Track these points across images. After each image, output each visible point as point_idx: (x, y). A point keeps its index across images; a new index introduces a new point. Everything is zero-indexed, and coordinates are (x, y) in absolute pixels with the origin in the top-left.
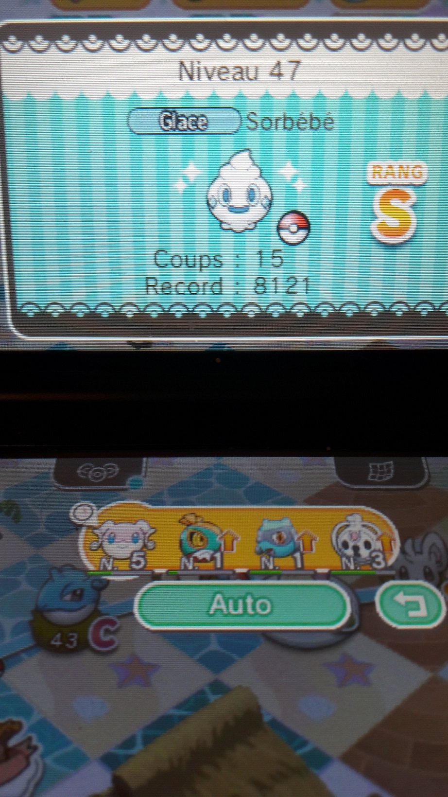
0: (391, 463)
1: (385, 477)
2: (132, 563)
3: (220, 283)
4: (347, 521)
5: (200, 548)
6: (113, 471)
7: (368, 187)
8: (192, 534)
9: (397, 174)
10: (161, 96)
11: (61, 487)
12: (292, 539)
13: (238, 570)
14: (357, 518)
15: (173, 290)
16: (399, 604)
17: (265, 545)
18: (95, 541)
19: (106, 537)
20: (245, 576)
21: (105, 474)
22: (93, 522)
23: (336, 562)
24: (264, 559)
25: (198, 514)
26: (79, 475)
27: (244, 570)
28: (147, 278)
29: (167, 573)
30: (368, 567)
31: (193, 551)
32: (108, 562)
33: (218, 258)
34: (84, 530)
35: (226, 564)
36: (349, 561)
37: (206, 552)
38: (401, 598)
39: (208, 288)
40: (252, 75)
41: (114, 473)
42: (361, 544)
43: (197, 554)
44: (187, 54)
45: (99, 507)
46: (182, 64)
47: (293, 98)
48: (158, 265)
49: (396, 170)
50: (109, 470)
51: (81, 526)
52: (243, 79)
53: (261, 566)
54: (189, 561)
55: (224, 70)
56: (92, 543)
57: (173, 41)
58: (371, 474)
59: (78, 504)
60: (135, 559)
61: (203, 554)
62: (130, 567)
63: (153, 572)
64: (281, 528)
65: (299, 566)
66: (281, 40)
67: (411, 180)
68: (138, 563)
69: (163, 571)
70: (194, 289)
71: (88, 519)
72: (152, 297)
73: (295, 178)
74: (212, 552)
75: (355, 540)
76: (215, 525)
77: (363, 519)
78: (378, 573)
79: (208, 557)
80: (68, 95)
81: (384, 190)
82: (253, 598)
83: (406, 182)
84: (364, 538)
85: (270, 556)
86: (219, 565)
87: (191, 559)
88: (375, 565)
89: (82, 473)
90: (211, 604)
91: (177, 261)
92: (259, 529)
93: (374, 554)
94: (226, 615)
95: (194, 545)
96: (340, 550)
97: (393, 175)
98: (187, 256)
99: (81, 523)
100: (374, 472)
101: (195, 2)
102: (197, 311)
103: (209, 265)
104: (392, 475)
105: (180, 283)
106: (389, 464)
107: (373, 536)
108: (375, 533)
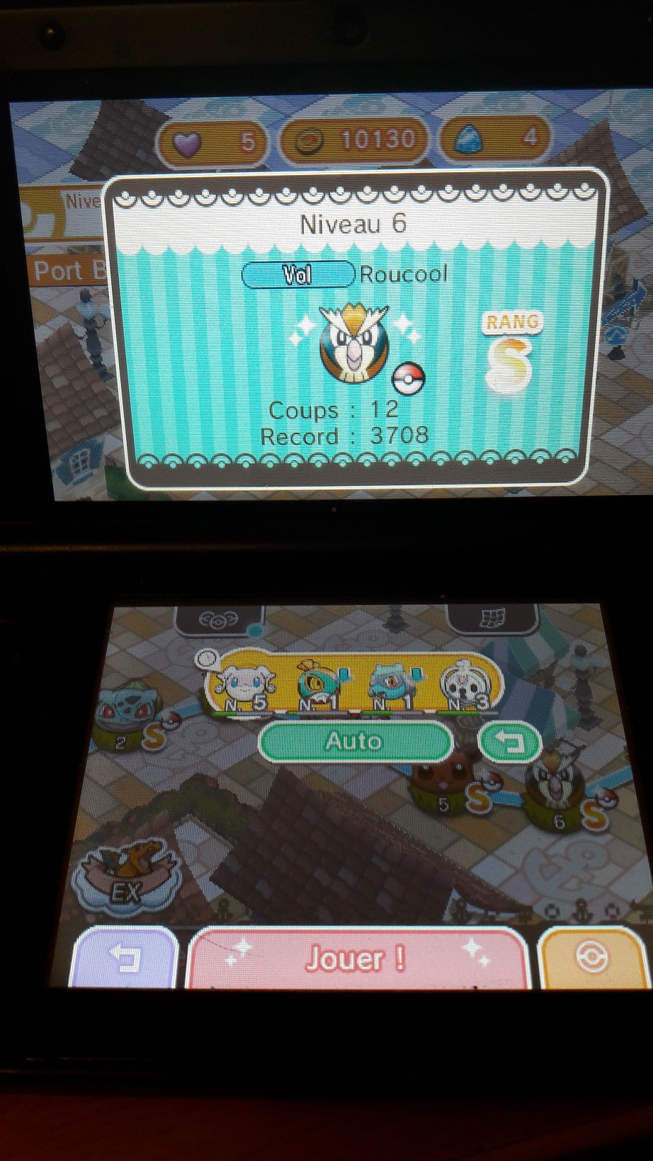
0: (504, 609)
1: (497, 624)
2: (254, 704)
3: (336, 434)
4: (456, 666)
5: (317, 691)
6: (232, 618)
7: (483, 338)
8: (309, 679)
9: (512, 325)
10: (274, 251)
11: (185, 634)
12: (403, 682)
13: (352, 712)
14: (467, 663)
15: (289, 440)
16: (498, 741)
17: (378, 689)
18: (220, 685)
19: (230, 680)
20: (358, 717)
21: (225, 622)
22: (217, 667)
23: (442, 703)
24: (376, 701)
25: (316, 660)
26: (201, 622)
27: (358, 711)
28: (263, 430)
29: (287, 713)
30: (473, 708)
31: (310, 693)
32: (233, 703)
33: (333, 409)
34: (208, 674)
35: (341, 705)
36: (456, 703)
37: (323, 695)
38: (501, 736)
39: (323, 438)
41: (234, 621)
42: (468, 688)
43: (312, 697)
44: (300, 207)
45: (222, 654)
47: (408, 251)
48: (273, 416)
49: (511, 320)
51: (206, 671)
53: (373, 707)
54: (307, 703)
56: (216, 687)
57: (286, 194)
58: (483, 621)
59: (202, 650)
60: (256, 701)
61: (319, 697)
62: (253, 708)
63: (274, 713)
64: (393, 673)
65: (409, 707)
66: (395, 192)
67: (527, 330)
68: (260, 705)
69: (284, 712)
70: (309, 439)
71: (211, 664)
72: (269, 447)
73: (409, 330)
74: (327, 695)
75: (462, 683)
76: (330, 670)
77: (471, 664)
78: (480, 713)
79: (325, 700)
80: (182, 250)
81: (499, 340)
82: (365, 735)
83: (522, 331)
84: (471, 681)
85: (382, 698)
86: (334, 707)
87: (309, 701)
88: (479, 707)
89: (204, 621)
90: (327, 741)
91: (292, 413)
92: (373, 674)
93: (479, 697)
94: (341, 750)
95: (311, 688)
96: (448, 693)
97: (508, 324)
98: (302, 408)
99: (206, 668)
100: (487, 618)
101: (307, 155)
102: (313, 461)
103: (324, 416)
104: (503, 621)
105: (295, 433)
106: (502, 611)
107: (480, 680)
108: (483, 677)
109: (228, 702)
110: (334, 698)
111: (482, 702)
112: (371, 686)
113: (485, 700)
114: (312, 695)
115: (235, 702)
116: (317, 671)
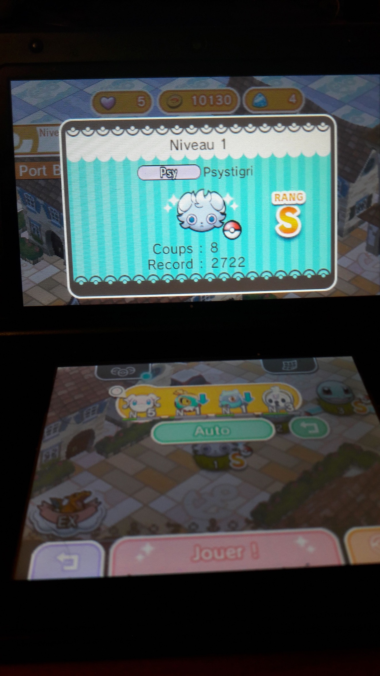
0: (296, 361)
1: (293, 368)
2: (147, 414)
3: (191, 262)
5: (187, 405)
7: (273, 206)
9: (288, 199)
10: (156, 159)
11: (102, 379)
12: (239, 399)
13: (209, 415)
14: (277, 388)
15: (164, 266)
16: (302, 428)
17: (225, 403)
18: (125, 405)
19: (131, 402)
21: (127, 372)
22: (123, 395)
23: (265, 409)
24: (224, 409)
25: (185, 390)
26: (112, 373)
27: (213, 415)
28: (149, 260)
29: (169, 418)
30: (284, 411)
33: (190, 248)
34: (118, 399)
35: (202, 412)
36: (273, 408)
37: (190, 407)
39: (184, 265)
41: (132, 372)
43: (184, 409)
44: (170, 136)
45: (126, 388)
47: (229, 159)
48: (155, 253)
49: (288, 196)
50: (130, 370)
51: (116, 398)
53: (223, 413)
56: (123, 405)
57: (162, 129)
58: (284, 367)
59: (113, 387)
60: (149, 412)
62: (147, 416)
63: (160, 418)
64: (233, 394)
66: (221, 128)
67: (297, 202)
68: (151, 414)
69: (166, 417)
70: (176, 266)
71: (119, 394)
72: (153, 271)
73: (231, 203)
74: (193, 407)
75: (276, 399)
76: (194, 395)
77: (280, 388)
78: (290, 413)
79: (191, 409)
80: (104, 158)
81: (281, 208)
82: (219, 427)
83: (294, 202)
84: (281, 397)
85: (227, 408)
86: (198, 413)
87: (182, 411)
89: (114, 373)
90: (195, 431)
91: (166, 250)
92: (220, 395)
93: (287, 405)
94: (205, 436)
95: (183, 404)
96: (268, 403)
97: (286, 199)
98: (172, 247)
99: (114, 396)
100: (286, 366)
101: (174, 108)
102: (178, 279)
103: (185, 252)
104: (296, 367)
105: (168, 262)
106: (295, 361)
107: (286, 396)
108: (288, 395)
109: (131, 413)
110: (197, 409)
111: (289, 407)
112: (220, 402)
113: (291, 406)
114: (184, 407)
115: (136, 413)
116: (186, 395)
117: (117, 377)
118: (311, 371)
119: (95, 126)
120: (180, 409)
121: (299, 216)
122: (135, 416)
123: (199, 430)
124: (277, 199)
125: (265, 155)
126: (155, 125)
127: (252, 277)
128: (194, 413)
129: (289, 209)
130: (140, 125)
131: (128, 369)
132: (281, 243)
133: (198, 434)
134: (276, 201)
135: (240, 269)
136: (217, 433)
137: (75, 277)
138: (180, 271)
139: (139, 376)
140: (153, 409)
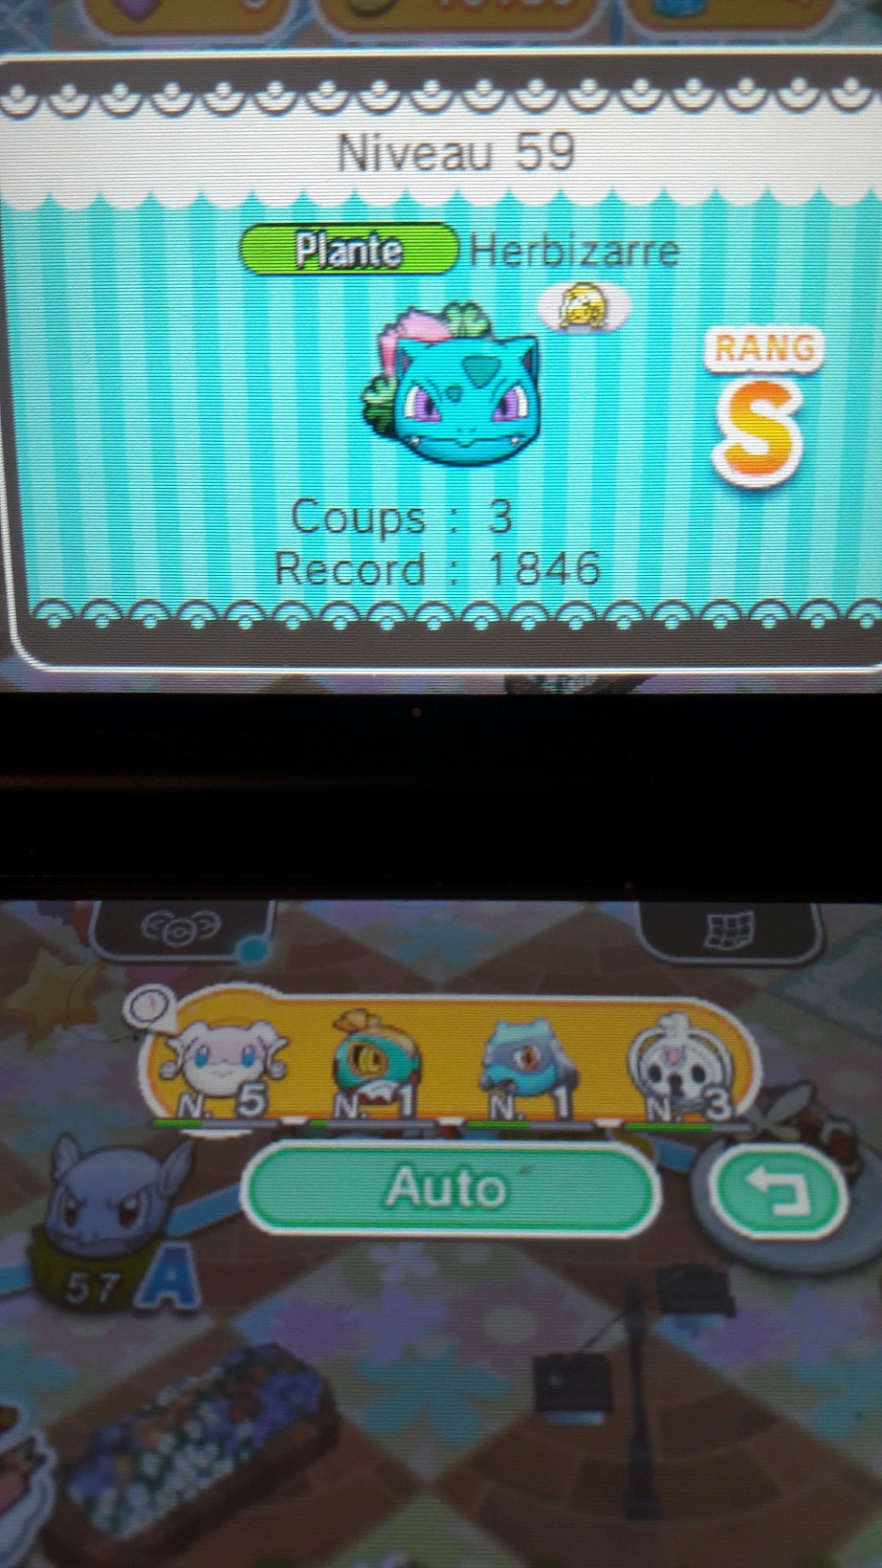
0: (751, 914)
1: (738, 942)
3: (421, 564)
4: (661, 1026)
5: (373, 1076)
6: (209, 925)
7: (706, 377)
8: (357, 1050)
9: (763, 353)
10: (303, 201)
11: (108, 955)
12: (552, 1060)
13: (445, 1121)
14: (681, 1021)
15: (329, 576)
16: (754, 1190)
17: (500, 1073)
18: (171, 1061)
19: (192, 1053)
20: (453, 1133)
21: (194, 933)
22: (168, 1024)
23: (634, 1106)
24: (495, 1099)
25: (372, 1010)
26: (145, 933)
27: (457, 1121)
28: (279, 554)
29: (307, 1123)
30: (697, 1117)
31: (359, 1081)
32: (195, 1102)
33: (415, 515)
34: (149, 1040)
35: (422, 1108)
36: (662, 1105)
37: (384, 1085)
38: (760, 1179)
39: (396, 572)
40: (480, 161)
41: (210, 930)
42: (685, 1072)
43: (367, 1089)
44: (354, 120)
45: (179, 997)
46: (344, 139)
47: (561, 206)
48: (299, 528)
49: (763, 343)
50: (203, 925)
51: (145, 1032)
52: (464, 169)
53: (489, 1113)
54: (350, 1102)
55: (425, 151)
56: (163, 1065)
57: (327, 94)
58: (710, 936)
59: (141, 989)
60: (245, 1097)
61: (378, 1088)
62: (236, 1111)
63: (280, 1122)
64: (530, 1039)
65: (564, 1112)
66: (536, 92)
67: (792, 364)
68: (251, 1105)
69: (299, 1120)
70: (369, 574)
71: (157, 1018)
72: (289, 589)
74: (394, 1085)
75: (674, 1064)
76: (402, 1032)
77: (691, 1024)
78: (715, 1128)
79: (387, 1094)
80: (126, 199)
81: (738, 384)
82: (471, 1174)
83: (783, 367)
84: (693, 1059)
85: (507, 1093)
86: (408, 1111)
87: (355, 1099)
88: (711, 1114)
89: (150, 930)
90: (389, 1187)
91: (336, 521)
92: (489, 1041)
93: (710, 1093)
94: (416, 1208)
95: (360, 1070)
96: (644, 1083)
97: (756, 353)
98: (355, 512)
99: (145, 1025)
100: (718, 931)
101: (368, 17)
102: (376, 617)
103: (398, 529)
104: (751, 937)
105: (342, 563)
106: (747, 916)
107: (711, 1057)
108: (716, 1051)
109: (186, 1099)
110: (407, 1091)
111: (716, 1103)
112: (486, 1066)
113: (721, 1102)
114: (362, 1085)
115: (200, 1099)
116: (374, 1033)
117: (158, 948)
118: (802, 959)
119: (94, 81)
120: (348, 1091)
121: (796, 415)
122: (196, 1114)
123: (404, 1184)
124: (724, 353)
125: (689, 195)
126: (301, 78)
127: (624, 619)
128: (393, 1108)
129: (765, 389)
130: (249, 79)
131: (197, 920)
132: (729, 507)
133: (400, 1198)
134: (719, 358)
135: (581, 593)
136: (465, 1199)
137: (32, 605)
138: (381, 592)
139: (229, 951)
140: (260, 1087)
